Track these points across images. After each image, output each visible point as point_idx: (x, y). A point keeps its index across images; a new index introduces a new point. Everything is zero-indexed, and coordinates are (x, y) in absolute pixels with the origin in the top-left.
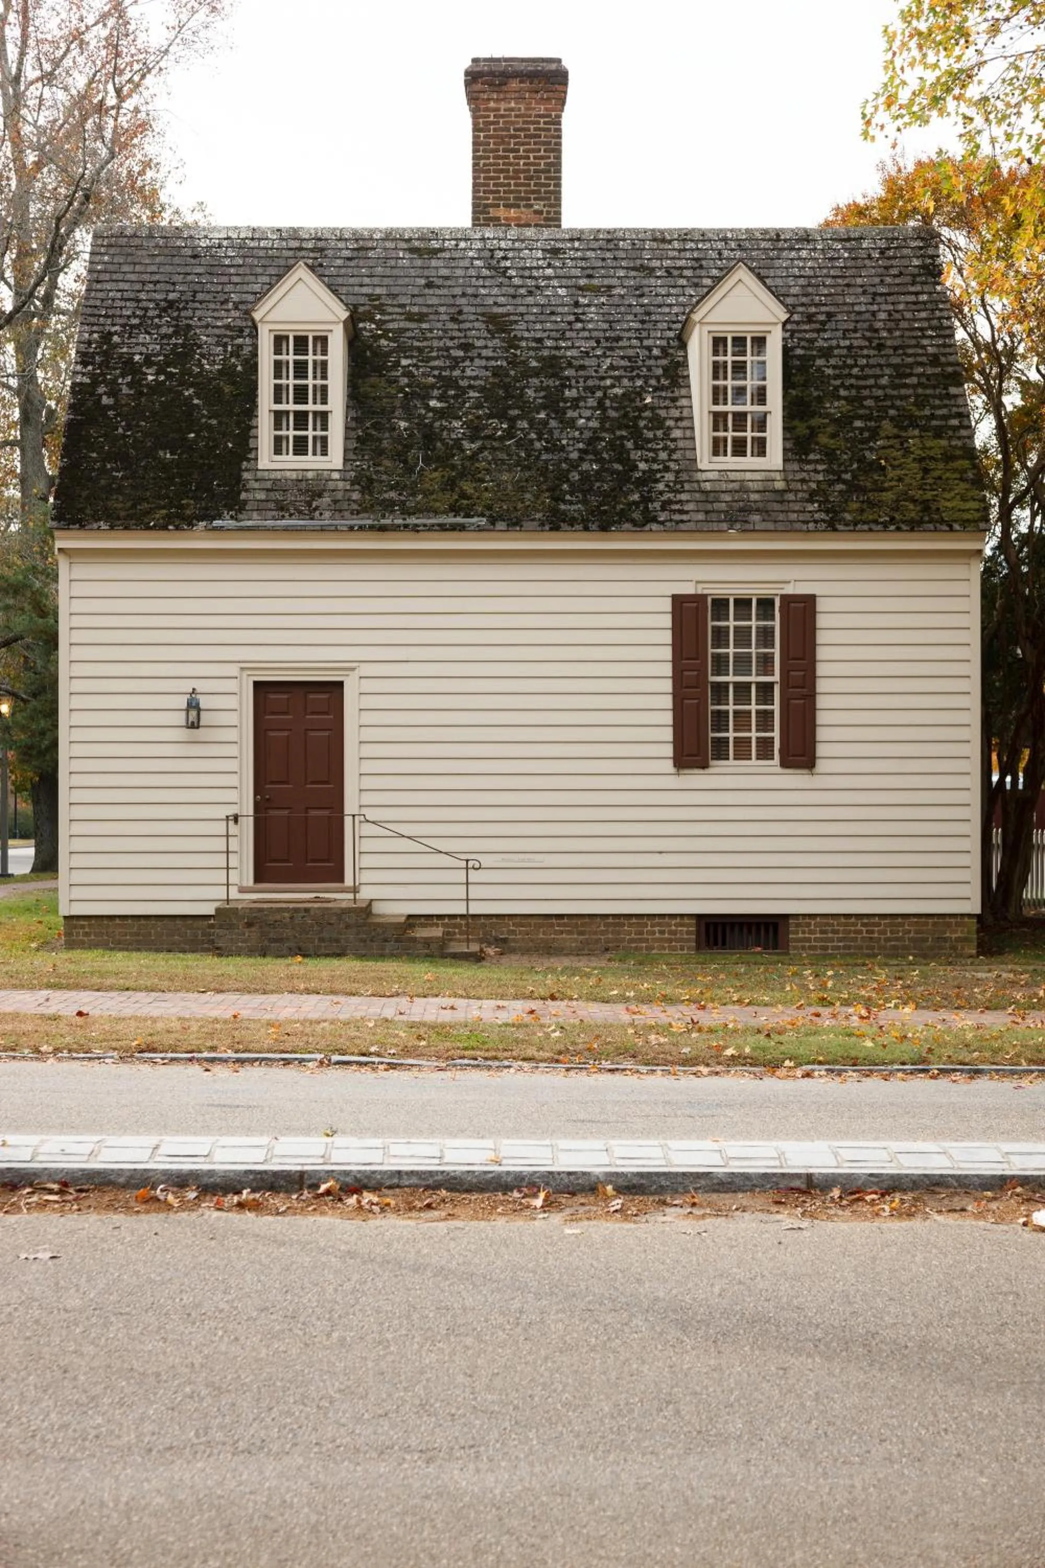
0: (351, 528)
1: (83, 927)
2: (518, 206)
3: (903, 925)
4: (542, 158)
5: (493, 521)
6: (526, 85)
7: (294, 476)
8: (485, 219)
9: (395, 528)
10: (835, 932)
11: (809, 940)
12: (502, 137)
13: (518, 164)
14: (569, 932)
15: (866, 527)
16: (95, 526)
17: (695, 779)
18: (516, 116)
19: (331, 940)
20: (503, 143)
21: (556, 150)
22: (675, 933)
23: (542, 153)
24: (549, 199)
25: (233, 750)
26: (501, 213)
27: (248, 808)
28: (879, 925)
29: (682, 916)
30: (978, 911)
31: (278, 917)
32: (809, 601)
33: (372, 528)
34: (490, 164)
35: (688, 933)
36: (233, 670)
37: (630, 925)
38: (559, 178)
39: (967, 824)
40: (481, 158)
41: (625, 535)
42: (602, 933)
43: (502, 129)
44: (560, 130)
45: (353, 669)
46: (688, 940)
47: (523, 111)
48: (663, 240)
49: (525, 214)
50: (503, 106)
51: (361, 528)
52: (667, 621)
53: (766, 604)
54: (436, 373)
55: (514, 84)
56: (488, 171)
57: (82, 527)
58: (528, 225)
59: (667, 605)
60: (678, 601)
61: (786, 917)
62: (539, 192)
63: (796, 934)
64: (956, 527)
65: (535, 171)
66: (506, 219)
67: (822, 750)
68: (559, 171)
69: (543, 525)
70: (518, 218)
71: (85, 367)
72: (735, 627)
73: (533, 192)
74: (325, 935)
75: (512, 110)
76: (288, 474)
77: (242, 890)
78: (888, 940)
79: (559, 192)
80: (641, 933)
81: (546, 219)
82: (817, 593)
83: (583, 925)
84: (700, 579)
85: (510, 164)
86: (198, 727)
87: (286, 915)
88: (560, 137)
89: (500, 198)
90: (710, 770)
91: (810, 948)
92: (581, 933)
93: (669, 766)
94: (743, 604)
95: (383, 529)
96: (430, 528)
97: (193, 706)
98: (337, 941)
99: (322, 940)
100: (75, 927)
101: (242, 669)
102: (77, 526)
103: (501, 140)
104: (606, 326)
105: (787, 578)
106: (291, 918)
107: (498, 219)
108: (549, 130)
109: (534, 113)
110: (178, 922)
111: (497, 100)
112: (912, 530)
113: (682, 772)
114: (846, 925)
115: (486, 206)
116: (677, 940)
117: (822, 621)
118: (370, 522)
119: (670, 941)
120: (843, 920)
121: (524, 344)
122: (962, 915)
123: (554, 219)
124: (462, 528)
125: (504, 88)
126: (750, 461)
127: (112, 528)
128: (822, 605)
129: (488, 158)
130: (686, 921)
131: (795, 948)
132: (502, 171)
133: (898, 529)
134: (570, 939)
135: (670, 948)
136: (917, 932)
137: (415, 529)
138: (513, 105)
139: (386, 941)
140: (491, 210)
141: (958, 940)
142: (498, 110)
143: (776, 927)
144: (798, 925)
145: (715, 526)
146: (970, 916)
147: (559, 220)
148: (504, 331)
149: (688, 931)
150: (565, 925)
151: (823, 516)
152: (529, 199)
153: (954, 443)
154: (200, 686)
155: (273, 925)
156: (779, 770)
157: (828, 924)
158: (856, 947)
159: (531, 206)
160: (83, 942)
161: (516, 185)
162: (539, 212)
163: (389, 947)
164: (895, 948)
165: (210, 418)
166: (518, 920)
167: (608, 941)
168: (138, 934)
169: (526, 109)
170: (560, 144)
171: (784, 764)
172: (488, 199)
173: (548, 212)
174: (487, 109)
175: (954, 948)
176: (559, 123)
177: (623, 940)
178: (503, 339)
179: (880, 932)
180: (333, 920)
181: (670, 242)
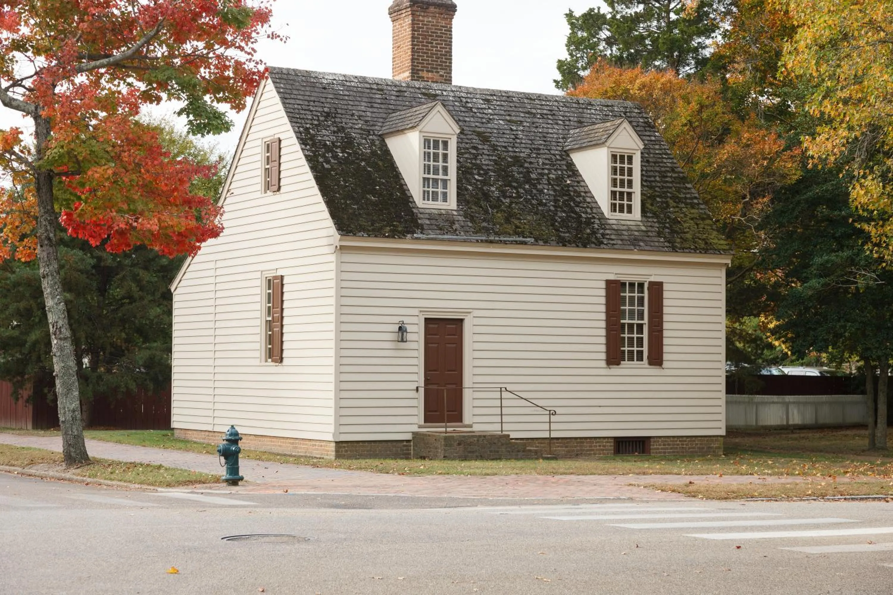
0: (477, 241)
1: (344, 447)
2: (433, 72)
3: (694, 441)
4: (443, 48)
5: (536, 240)
6: (437, 10)
7: (436, 212)
8: (417, 77)
9: (497, 242)
10: (669, 445)
11: (658, 449)
12: (425, 35)
13: (432, 50)
14: (561, 447)
15: (687, 251)
16: (360, 234)
17: (615, 370)
18: (432, 25)
19: (495, 451)
20: (426, 38)
21: (450, 44)
22: (604, 446)
23: (443, 46)
24: (446, 69)
25: (415, 354)
26: (425, 74)
27: (422, 384)
28: (686, 441)
29: (608, 438)
30: (724, 434)
31: (472, 440)
32: (660, 285)
33: (486, 241)
34: (420, 49)
35: (611, 446)
36: (416, 312)
37: (587, 443)
38: (451, 59)
39: (719, 393)
40: (416, 45)
41: (593, 250)
42: (576, 447)
43: (425, 32)
44: (451, 35)
45: (470, 313)
46: (610, 450)
47: (435, 23)
48: (531, 99)
49: (436, 76)
50: (426, 19)
51: (482, 241)
52: (603, 293)
53: (641, 285)
54: (469, 161)
55: (432, 9)
56: (419, 52)
57: (355, 235)
58: (437, 82)
59: (603, 285)
60: (609, 283)
61: (649, 438)
62: (442, 65)
63: (654, 446)
64: (722, 252)
65: (441, 55)
66: (427, 78)
67: (665, 357)
68: (451, 56)
69: (558, 243)
70: (432, 78)
71: (306, 146)
72: (629, 296)
73: (439, 65)
74: (492, 449)
75: (430, 22)
76: (433, 211)
77: (420, 427)
78: (689, 448)
79: (451, 67)
80: (591, 446)
81: (445, 80)
82: (664, 281)
83: (567, 443)
84: (618, 272)
85: (429, 50)
86: (406, 342)
87: (476, 439)
88: (451, 38)
89: (424, 67)
90: (621, 366)
91: (660, 453)
92: (566, 447)
93: (603, 364)
94: (632, 285)
95: (491, 242)
96: (512, 242)
97: (402, 329)
98: (498, 452)
99: (491, 451)
100: (341, 447)
101: (421, 311)
102: (351, 234)
103: (425, 37)
104: (530, 142)
105: (651, 273)
106: (478, 440)
107: (423, 77)
108: (446, 34)
109: (440, 24)
110: (389, 444)
111: (423, 16)
112: (706, 253)
113: (611, 366)
114: (673, 441)
115: (418, 70)
116: (606, 450)
117: (666, 295)
118: (484, 238)
119: (603, 450)
120: (672, 439)
121: (499, 149)
122: (718, 436)
123: (449, 80)
124: (525, 243)
125: (427, 11)
126: (625, 216)
127: (369, 236)
128: (665, 287)
129: (419, 45)
130: (610, 440)
131: (653, 453)
132: (425, 53)
133: (700, 252)
134: (561, 450)
135: (604, 454)
136: (701, 444)
137: (505, 243)
138: (430, 19)
139: (518, 451)
140: (420, 72)
141: (716, 448)
142: (423, 21)
143: (644, 442)
144: (654, 442)
145: (628, 247)
146: (721, 436)
147: (451, 80)
148: (488, 141)
149: (610, 445)
150: (560, 443)
151: (667, 244)
152: (437, 69)
153: (701, 211)
154: (406, 320)
155: (470, 444)
156: (647, 366)
157: (666, 441)
158: (677, 452)
159: (438, 72)
160: (344, 455)
161: (432, 61)
162: (442, 76)
163: (520, 454)
164: (692, 452)
165: (380, 178)
166: (540, 441)
167: (578, 451)
168: (371, 451)
169: (437, 22)
170: (451, 42)
171: (650, 363)
172: (418, 66)
173: (446, 76)
174: (418, 20)
175: (714, 452)
176: (451, 31)
177: (584, 450)
178: (489, 146)
179: (686, 445)
180: (496, 441)
181: (534, 100)
